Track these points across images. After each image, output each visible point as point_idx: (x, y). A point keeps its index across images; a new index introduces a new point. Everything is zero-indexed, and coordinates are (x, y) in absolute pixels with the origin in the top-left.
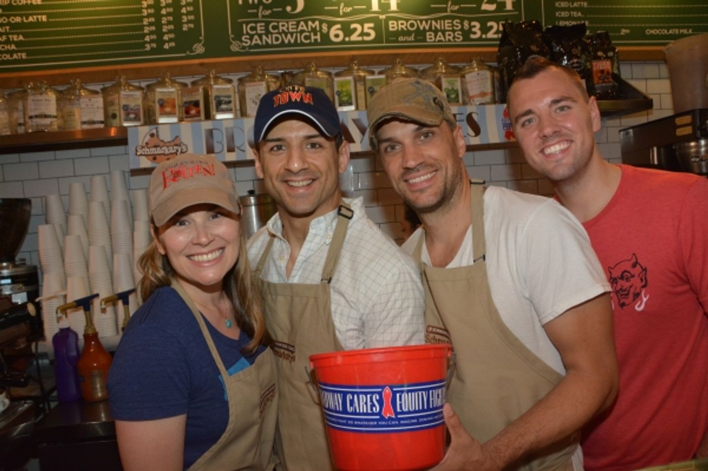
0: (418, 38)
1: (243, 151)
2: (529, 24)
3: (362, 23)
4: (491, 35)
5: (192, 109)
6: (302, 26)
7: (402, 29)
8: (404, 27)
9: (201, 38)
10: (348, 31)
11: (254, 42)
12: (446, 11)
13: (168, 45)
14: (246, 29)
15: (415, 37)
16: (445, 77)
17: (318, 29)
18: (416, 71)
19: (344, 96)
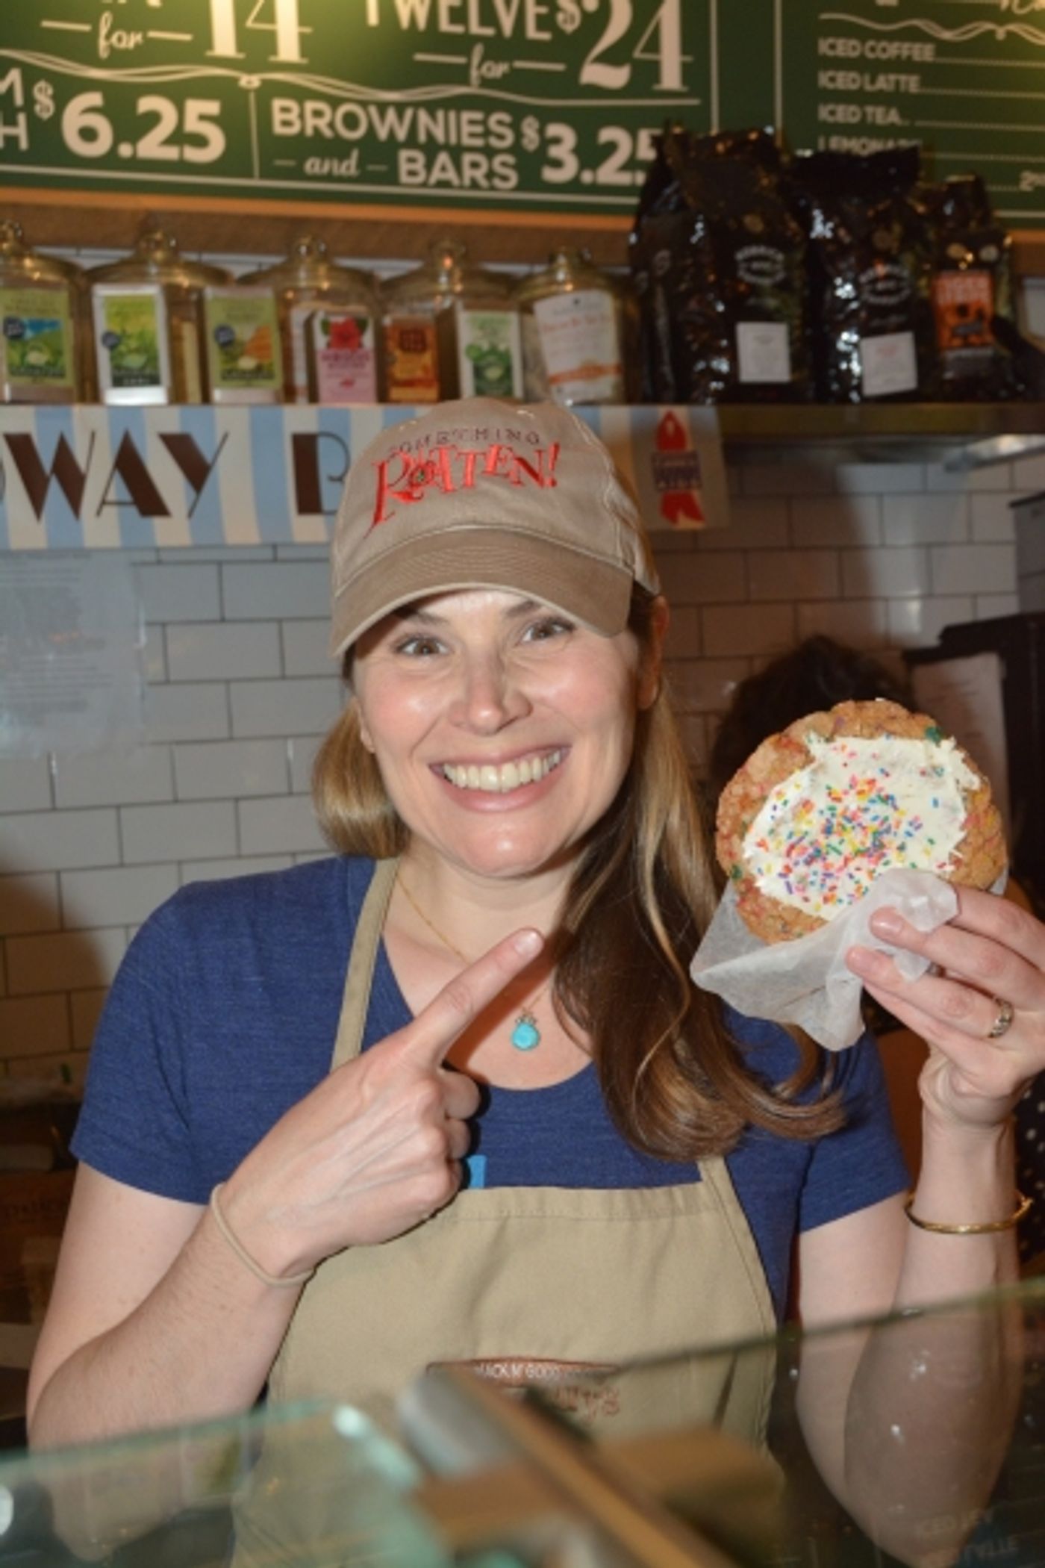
0: (371, 168)
2: (738, 141)
3: (179, 94)
4: (609, 173)
7: (316, 130)
8: (322, 123)
10: (128, 122)
12: (465, 81)
15: (361, 164)
16: (468, 307)
17: (19, 99)
18: (366, 279)
19: (131, 351)
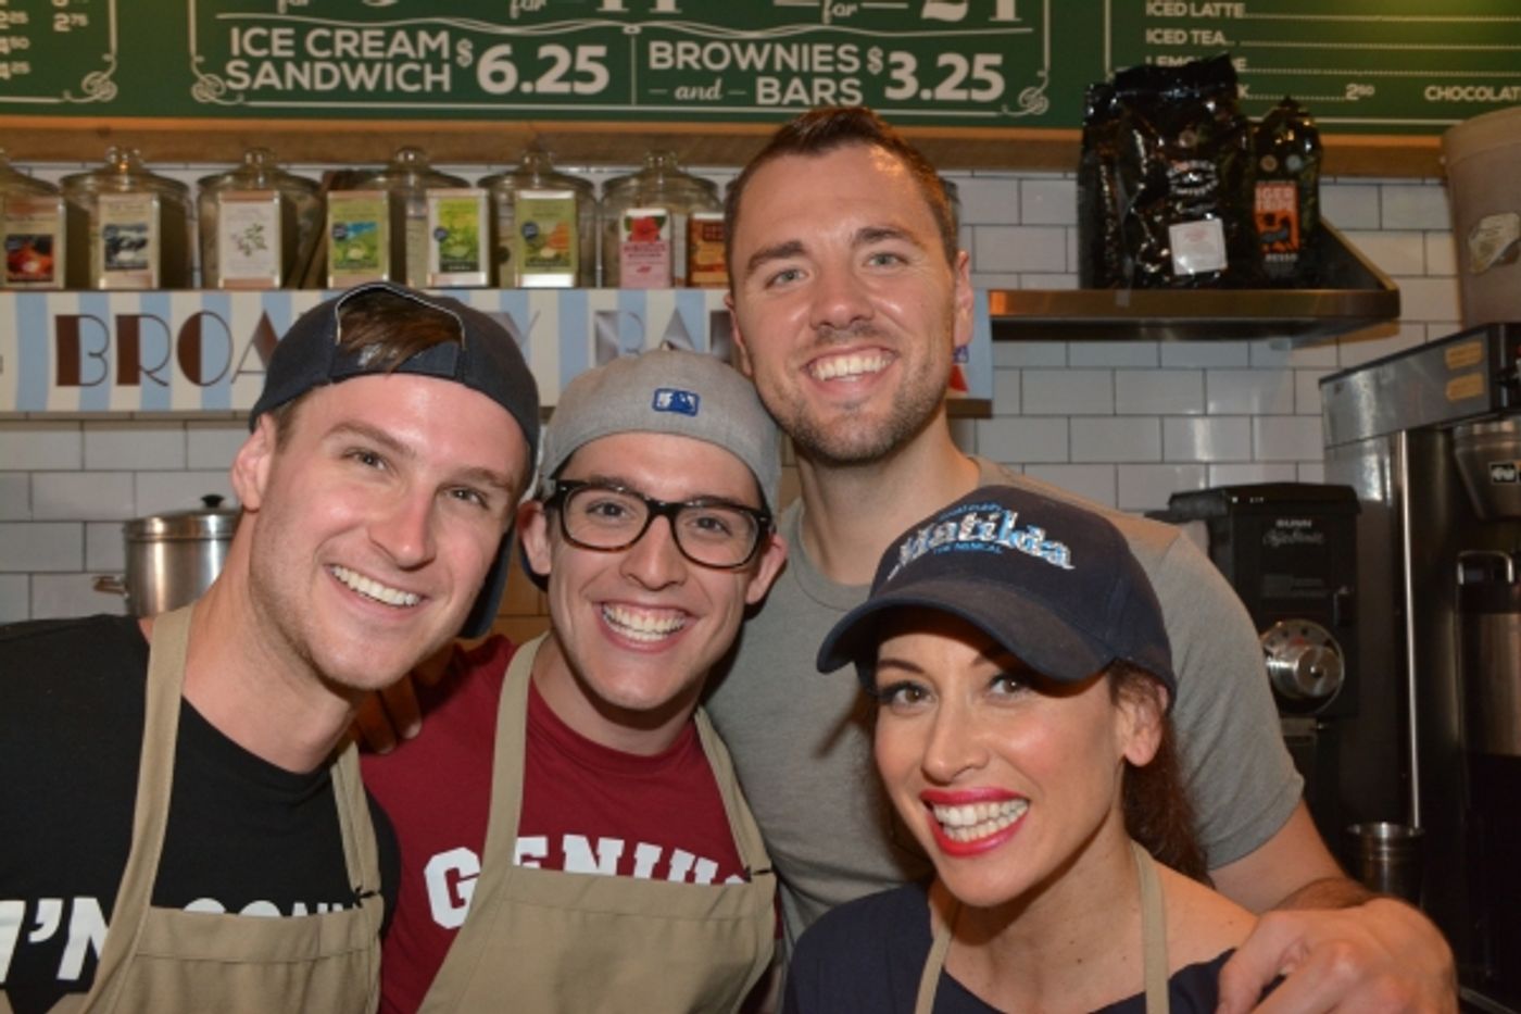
0: (733, 92)
1: (164, 384)
3: (571, 42)
4: (946, 91)
5: (29, 259)
6: (401, 44)
7: (686, 64)
8: (691, 59)
9: (107, 57)
10: (531, 66)
11: (260, 81)
12: (819, 20)
13: (10, 68)
14: (239, 41)
15: (723, 90)
17: (445, 54)
19: (456, 243)
